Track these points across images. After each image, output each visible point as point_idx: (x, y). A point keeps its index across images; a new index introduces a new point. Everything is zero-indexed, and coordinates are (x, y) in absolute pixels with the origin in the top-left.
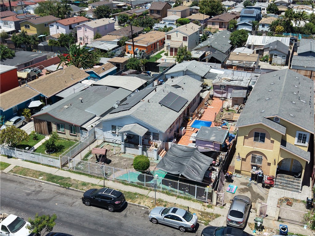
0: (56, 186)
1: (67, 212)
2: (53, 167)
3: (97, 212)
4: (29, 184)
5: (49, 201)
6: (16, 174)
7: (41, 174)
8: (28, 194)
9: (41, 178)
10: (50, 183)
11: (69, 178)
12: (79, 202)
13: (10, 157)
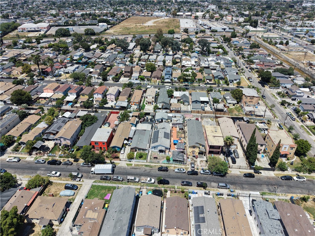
0: (149, 168)
1: (157, 174)
2: (144, 162)
3: (163, 173)
4: (142, 168)
6: (137, 167)
8: (144, 171)
9: (143, 166)
10: (147, 167)
11: (150, 165)
12: (157, 171)
13: (130, 162)
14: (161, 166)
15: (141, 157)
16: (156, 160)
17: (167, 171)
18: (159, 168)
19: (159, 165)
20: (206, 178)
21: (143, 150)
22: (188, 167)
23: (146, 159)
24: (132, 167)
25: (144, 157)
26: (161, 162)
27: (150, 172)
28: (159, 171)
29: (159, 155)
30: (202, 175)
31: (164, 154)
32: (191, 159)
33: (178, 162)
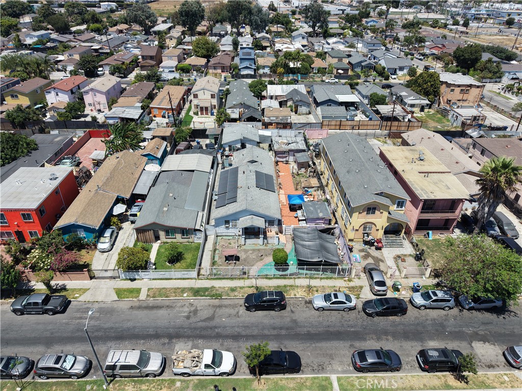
0: (207, 299)
1: (241, 325)
2: (188, 279)
3: (266, 316)
4: (179, 305)
5: (214, 319)
6: (157, 299)
7: (183, 290)
8: (188, 317)
9: (185, 295)
10: (199, 298)
11: (213, 287)
12: (242, 310)
13: (133, 280)
14: (257, 288)
15: (175, 258)
16: (234, 268)
17: (283, 307)
18: (248, 299)
19: (247, 286)
20: (442, 325)
21: (185, 232)
22: (356, 283)
23: (195, 264)
24: (137, 304)
25: (188, 257)
26: (254, 271)
27: (211, 318)
28: (248, 309)
29: (244, 247)
30: (424, 312)
31: (260, 241)
32: (363, 254)
33: (317, 270)
